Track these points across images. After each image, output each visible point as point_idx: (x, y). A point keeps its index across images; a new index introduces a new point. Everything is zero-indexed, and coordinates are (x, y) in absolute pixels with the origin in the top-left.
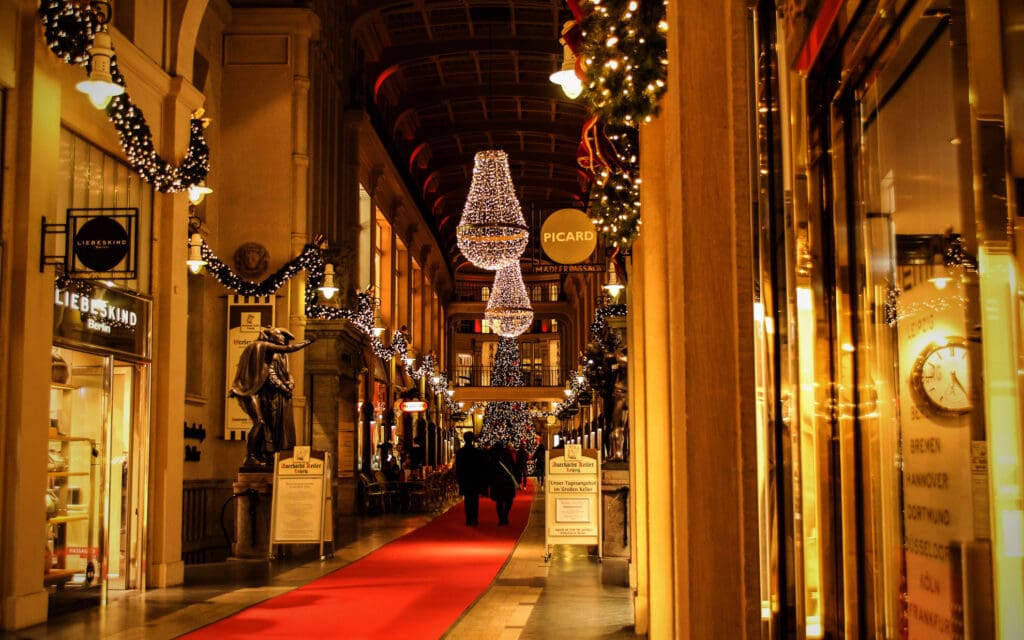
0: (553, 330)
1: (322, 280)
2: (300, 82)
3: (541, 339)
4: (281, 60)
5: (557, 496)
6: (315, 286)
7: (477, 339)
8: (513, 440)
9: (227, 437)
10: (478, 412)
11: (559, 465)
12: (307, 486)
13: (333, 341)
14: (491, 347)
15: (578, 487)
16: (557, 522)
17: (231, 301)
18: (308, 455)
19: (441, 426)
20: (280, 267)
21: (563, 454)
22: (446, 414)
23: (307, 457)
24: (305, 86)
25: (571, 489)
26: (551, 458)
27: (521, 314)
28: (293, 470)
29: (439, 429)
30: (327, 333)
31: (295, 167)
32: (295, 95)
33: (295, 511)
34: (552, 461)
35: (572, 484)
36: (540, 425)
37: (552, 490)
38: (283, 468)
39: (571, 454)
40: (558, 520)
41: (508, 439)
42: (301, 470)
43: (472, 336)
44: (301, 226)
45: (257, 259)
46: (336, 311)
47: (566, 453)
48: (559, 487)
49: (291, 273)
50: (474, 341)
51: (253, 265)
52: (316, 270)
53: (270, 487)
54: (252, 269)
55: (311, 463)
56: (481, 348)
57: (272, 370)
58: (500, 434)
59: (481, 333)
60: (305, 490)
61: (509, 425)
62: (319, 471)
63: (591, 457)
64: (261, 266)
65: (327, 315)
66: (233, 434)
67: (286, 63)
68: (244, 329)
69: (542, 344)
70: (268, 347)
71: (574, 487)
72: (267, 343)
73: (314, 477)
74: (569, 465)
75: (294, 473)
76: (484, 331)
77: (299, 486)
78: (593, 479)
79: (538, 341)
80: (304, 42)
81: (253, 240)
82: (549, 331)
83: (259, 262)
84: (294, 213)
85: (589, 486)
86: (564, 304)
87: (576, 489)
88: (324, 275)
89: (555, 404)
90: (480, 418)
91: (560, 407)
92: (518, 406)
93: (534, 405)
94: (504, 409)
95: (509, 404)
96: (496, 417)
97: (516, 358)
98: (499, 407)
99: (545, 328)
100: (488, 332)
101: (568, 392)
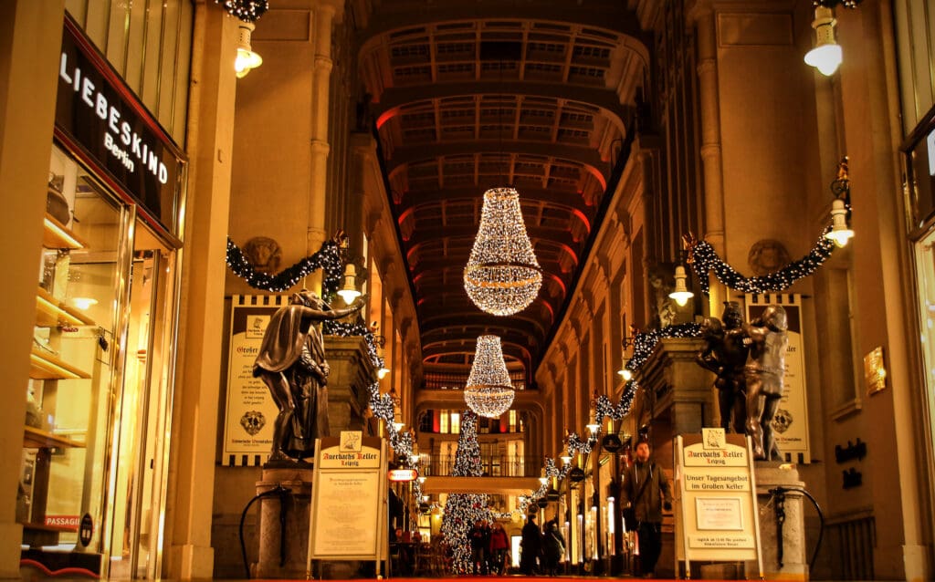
0: (511, 431)
1: (340, 284)
2: (321, 62)
3: (499, 439)
4: (303, 38)
5: (698, 495)
6: (333, 291)
7: (436, 439)
9: (226, 462)
11: (696, 455)
12: (358, 482)
13: (347, 362)
14: (449, 447)
15: (723, 483)
16: (698, 530)
17: (236, 303)
18: (360, 441)
20: (296, 263)
21: (701, 441)
23: (358, 445)
24: (327, 66)
25: (714, 486)
26: (685, 445)
27: (502, 394)
28: (339, 461)
30: (339, 353)
31: (313, 154)
32: (316, 76)
33: (343, 516)
34: (688, 449)
35: (716, 479)
37: (689, 487)
38: (325, 460)
39: (712, 441)
40: (700, 527)
42: (350, 464)
43: (430, 435)
44: (319, 220)
45: (268, 254)
46: (350, 328)
47: (705, 440)
48: (699, 483)
49: (309, 269)
50: (432, 441)
51: (263, 262)
52: (335, 272)
53: (308, 486)
54: (262, 266)
55: (363, 453)
56: (439, 447)
57: (305, 348)
58: (461, 533)
59: (439, 433)
60: (353, 488)
62: (374, 463)
63: (738, 445)
64: (273, 263)
65: (340, 332)
66: (232, 458)
67: (308, 39)
68: (250, 334)
69: (499, 444)
70: (305, 312)
71: (718, 483)
72: (303, 307)
73: (367, 470)
74: (709, 455)
75: (340, 466)
76: (442, 431)
77: (348, 482)
78: (743, 473)
79: (496, 441)
80: (327, 21)
81: (263, 234)
82: (508, 431)
83: (270, 259)
84: (311, 205)
85: (738, 483)
86: (535, 393)
87: (722, 486)
88: (344, 278)
89: (521, 499)
90: (437, 518)
91: (529, 501)
92: (478, 505)
93: (492, 505)
94: (465, 507)
95: (469, 502)
96: (456, 515)
97: (476, 456)
98: (459, 505)
99: (503, 429)
100: (446, 431)
101: (544, 481)
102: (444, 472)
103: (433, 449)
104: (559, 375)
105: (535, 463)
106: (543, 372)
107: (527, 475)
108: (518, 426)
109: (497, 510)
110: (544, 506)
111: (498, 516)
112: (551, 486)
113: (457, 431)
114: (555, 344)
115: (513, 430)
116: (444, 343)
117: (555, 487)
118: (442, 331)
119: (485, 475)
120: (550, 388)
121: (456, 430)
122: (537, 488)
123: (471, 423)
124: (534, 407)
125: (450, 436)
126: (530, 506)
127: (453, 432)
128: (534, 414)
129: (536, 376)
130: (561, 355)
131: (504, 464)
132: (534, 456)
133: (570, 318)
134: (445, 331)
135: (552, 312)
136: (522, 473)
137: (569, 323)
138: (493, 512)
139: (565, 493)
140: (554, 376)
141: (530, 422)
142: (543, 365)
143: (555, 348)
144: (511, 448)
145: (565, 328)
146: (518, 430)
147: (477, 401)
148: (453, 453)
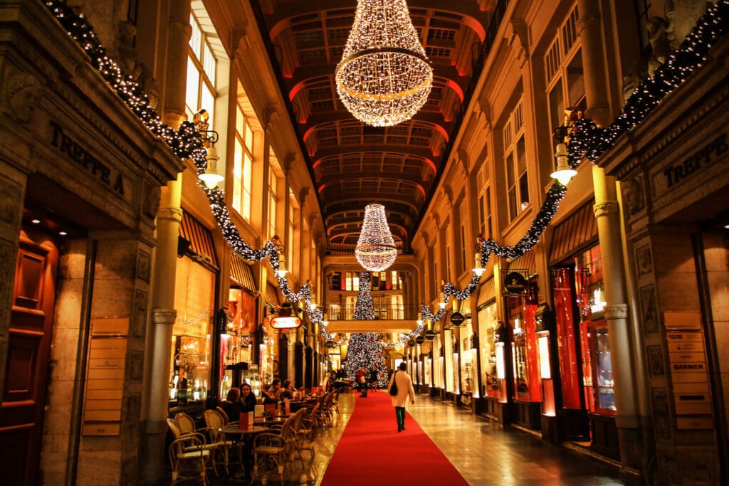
3: (386, 294)
7: (343, 294)
8: (369, 363)
10: (343, 344)
14: (352, 300)
19: (318, 351)
22: (322, 342)
27: (386, 252)
29: (316, 353)
36: (388, 353)
41: (366, 362)
43: (340, 292)
50: (341, 296)
56: (345, 300)
58: (360, 359)
59: (345, 290)
61: (366, 352)
69: (385, 298)
76: (347, 290)
79: (384, 296)
82: (391, 289)
86: (410, 257)
89: (402, 336)
90: (345, 348)
91: (408, 337)
92: (372, 338)
93: (381, 339)
94: (363, 341)
95: (365, 337)
96: (356, 346)
97: (370, 306)
98: (359, 339)
99: (388, 287)
100: (350, 290)
101: (420, 323)
102: (349, 317)
103: (341, 302)
104: (431, 240)
105: (411, 309)
106: (418, 239)
107: (406, 319)
108: (398, 285)
109: (385, 341)
110: (420, 343)
111: (386, 345)
112: (426, 326)
113: (358, 290)
114: (428, 213)
115: (395, 288)
116: (345, 225)
117: (429, 328)
118: (343, 215)
119: (377, 318)
120: (423, 251)
121: (356, 288)
122: (414, 328)
123: (366, 283)
124: (411, 268)
125: (352, 293)
126: (409, 342)
127: (355, 290)
128: (410, 274)
129: (413, 244)
130: (433, 222)
131: (389, 311)
132: (411, 304)
133: (443, 185)
134: (345, 215)
135: (424, 193)
136: (402, 317)
137: (443, 190)
138: (382, 343)
139: (439, 332)
140: (427, 241)
141: (407, 281)
142: (419, 234)
143: (429, 217)
144: (394, 300)
145: (438, 196)
146: (398, 288)
147: (365, 259)
148: (355, 303)
